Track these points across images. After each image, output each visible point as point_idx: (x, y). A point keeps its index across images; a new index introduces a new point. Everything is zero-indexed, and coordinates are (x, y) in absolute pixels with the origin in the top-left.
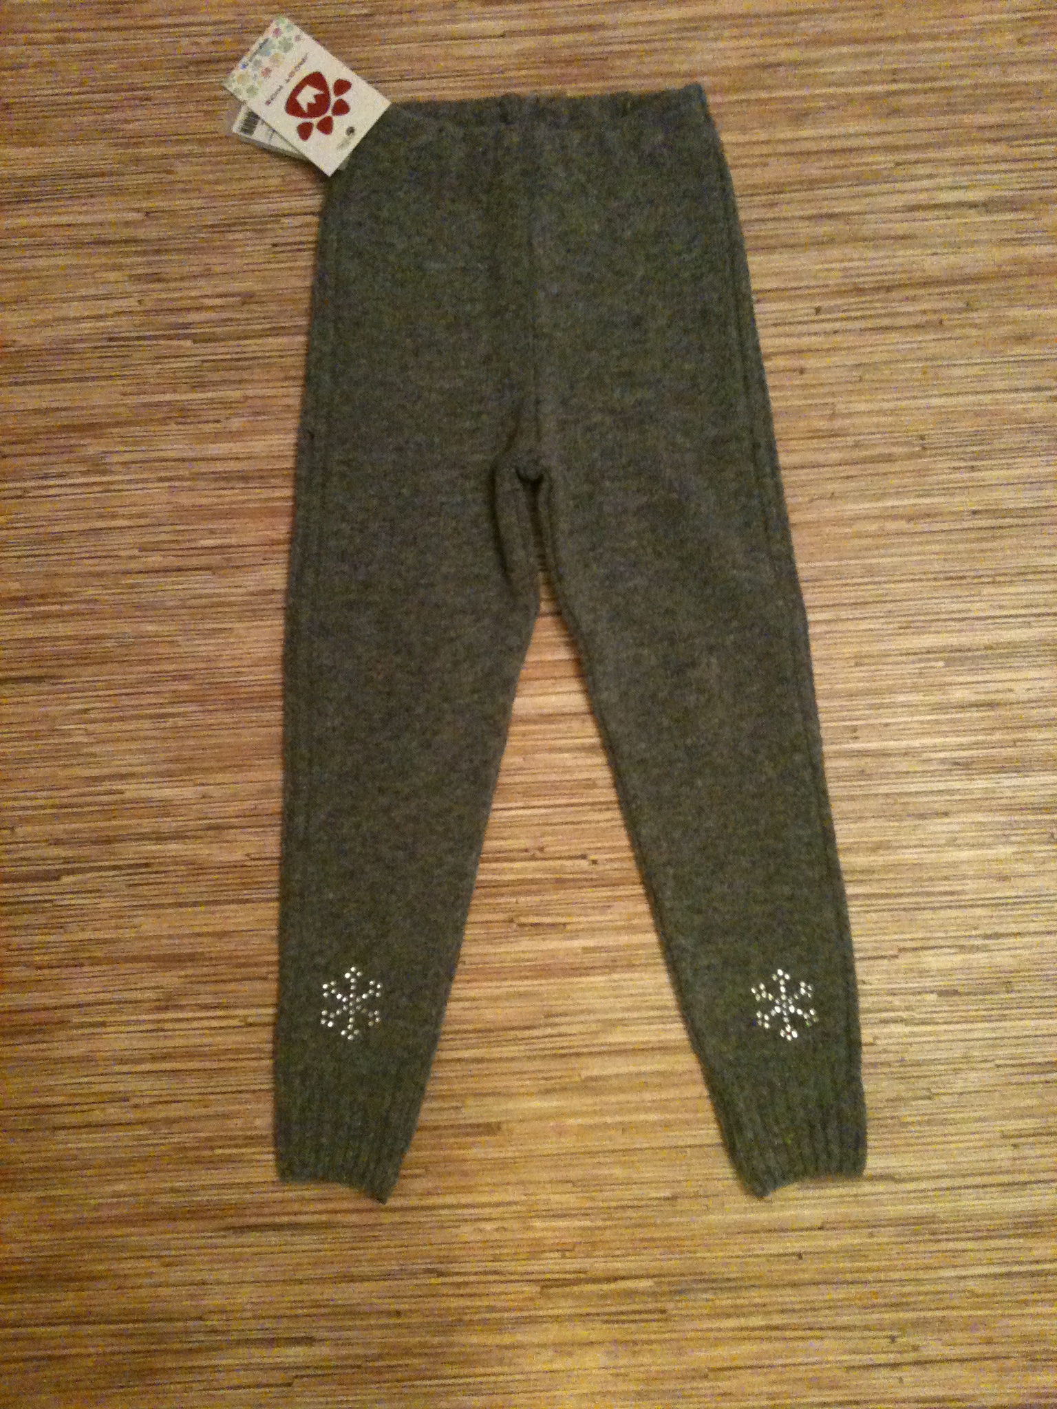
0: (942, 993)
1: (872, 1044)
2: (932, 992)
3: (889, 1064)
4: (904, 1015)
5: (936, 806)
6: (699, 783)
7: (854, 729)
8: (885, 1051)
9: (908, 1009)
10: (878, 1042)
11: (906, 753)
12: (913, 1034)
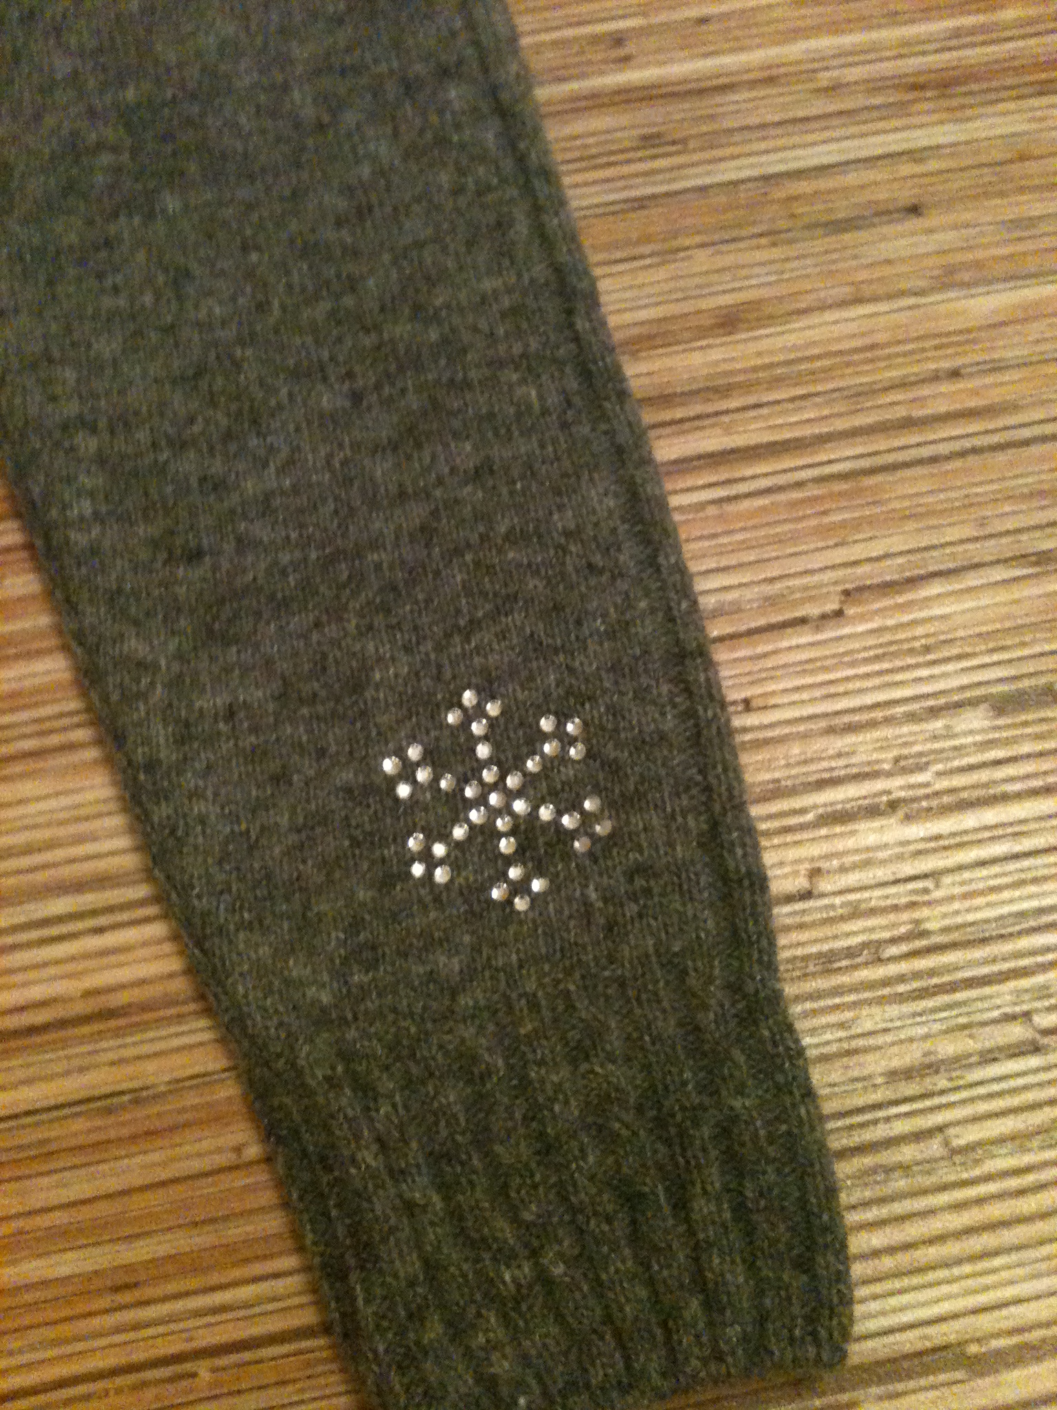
0: (1003, 705)
1: (807, 895)
2: (973, 703)
3: (874, 952)
4: (896, 785)
5: (882, 195)
6: (171, 203)
7: (618, 40)
8: (856, 912)
9: (901, 766)
10: (825, 885)
11: (769, 78)
12: (939, 845)
